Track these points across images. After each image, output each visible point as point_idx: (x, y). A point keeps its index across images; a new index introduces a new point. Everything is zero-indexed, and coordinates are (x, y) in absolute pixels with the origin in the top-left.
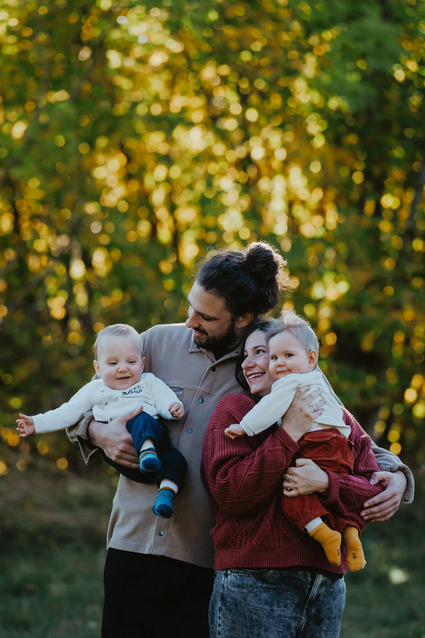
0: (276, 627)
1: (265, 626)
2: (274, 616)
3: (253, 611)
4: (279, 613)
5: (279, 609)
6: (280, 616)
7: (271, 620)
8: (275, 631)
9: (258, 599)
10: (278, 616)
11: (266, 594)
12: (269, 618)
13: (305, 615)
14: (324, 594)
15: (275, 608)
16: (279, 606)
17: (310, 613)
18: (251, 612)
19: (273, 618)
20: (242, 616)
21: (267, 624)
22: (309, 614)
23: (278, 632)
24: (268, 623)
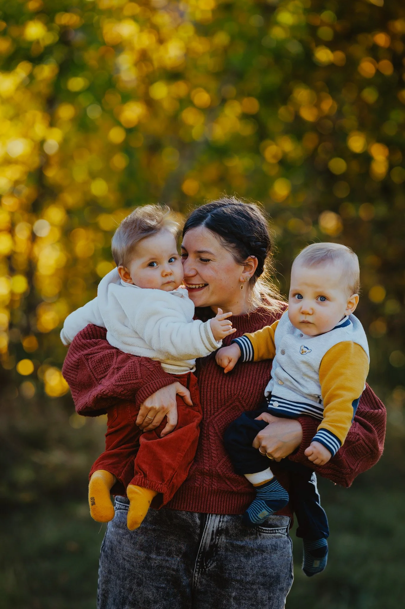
0: (153, 581)
1: (138, 578)
2: (152, 567)
3: (126, 558)
4: (159, 563)
5: (159, 558)
6: (160, 566)
7: (146, 571)
8: (152, 585)
9: (132, 542)
10: (157, 566)
11: (143, 536)
12: (144, 568)
13: (197, 570)
14: (226, 545)
15: (153, 556)
16: (159, 554)
17: (207, 569)
18: (124, 559)
19: (150, 568)
20: (116, 564)
21: (140, 576)
22: (205, 570)
23: (157, 588)
24: (142, 575)
